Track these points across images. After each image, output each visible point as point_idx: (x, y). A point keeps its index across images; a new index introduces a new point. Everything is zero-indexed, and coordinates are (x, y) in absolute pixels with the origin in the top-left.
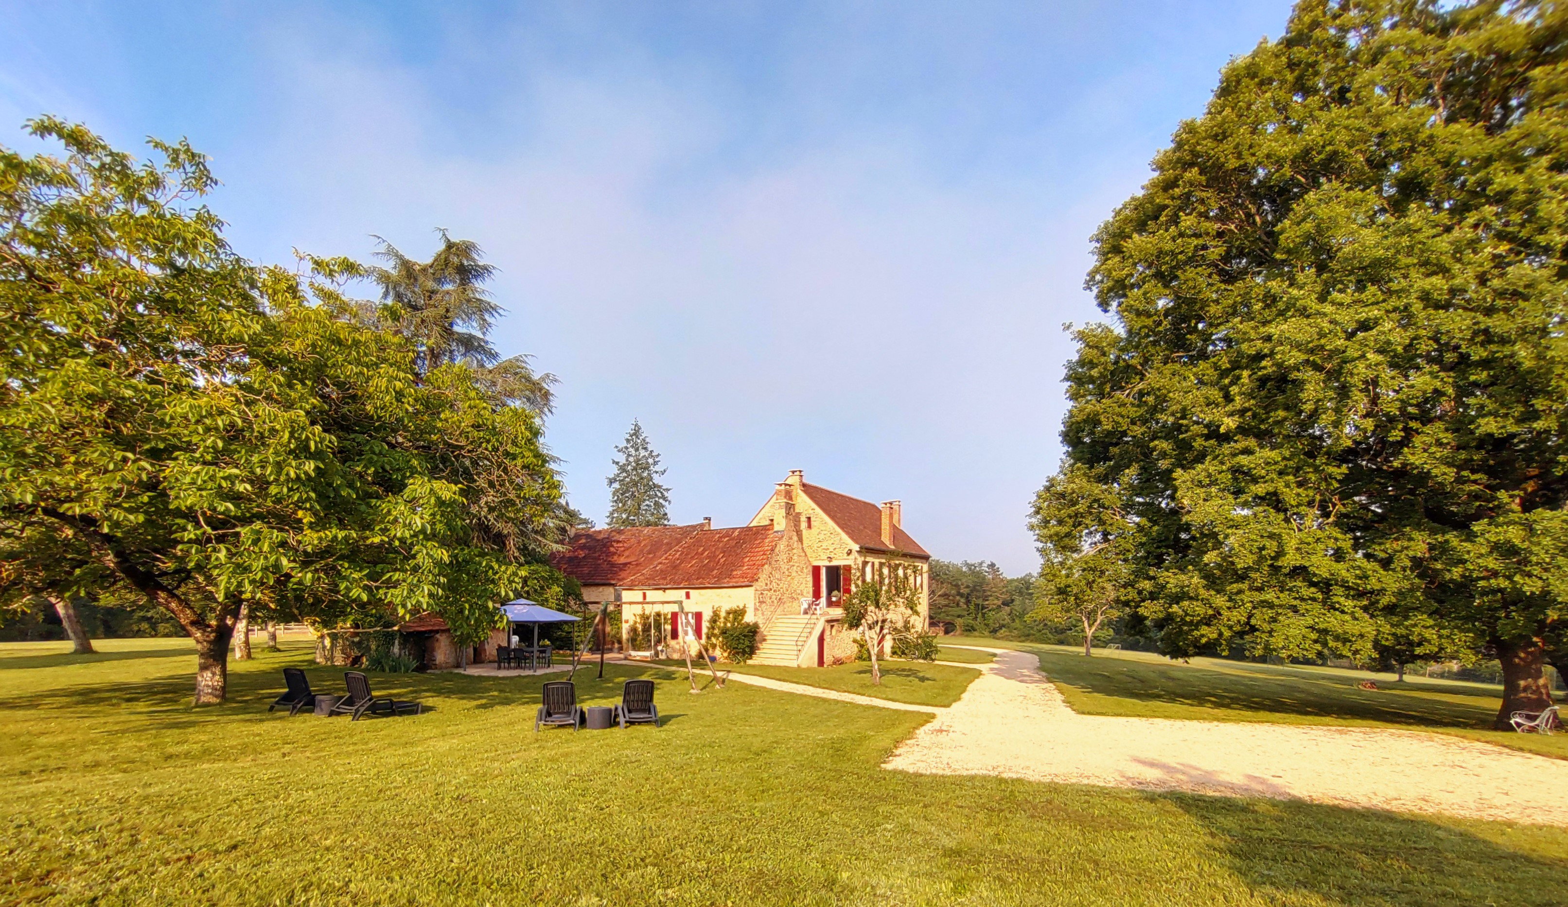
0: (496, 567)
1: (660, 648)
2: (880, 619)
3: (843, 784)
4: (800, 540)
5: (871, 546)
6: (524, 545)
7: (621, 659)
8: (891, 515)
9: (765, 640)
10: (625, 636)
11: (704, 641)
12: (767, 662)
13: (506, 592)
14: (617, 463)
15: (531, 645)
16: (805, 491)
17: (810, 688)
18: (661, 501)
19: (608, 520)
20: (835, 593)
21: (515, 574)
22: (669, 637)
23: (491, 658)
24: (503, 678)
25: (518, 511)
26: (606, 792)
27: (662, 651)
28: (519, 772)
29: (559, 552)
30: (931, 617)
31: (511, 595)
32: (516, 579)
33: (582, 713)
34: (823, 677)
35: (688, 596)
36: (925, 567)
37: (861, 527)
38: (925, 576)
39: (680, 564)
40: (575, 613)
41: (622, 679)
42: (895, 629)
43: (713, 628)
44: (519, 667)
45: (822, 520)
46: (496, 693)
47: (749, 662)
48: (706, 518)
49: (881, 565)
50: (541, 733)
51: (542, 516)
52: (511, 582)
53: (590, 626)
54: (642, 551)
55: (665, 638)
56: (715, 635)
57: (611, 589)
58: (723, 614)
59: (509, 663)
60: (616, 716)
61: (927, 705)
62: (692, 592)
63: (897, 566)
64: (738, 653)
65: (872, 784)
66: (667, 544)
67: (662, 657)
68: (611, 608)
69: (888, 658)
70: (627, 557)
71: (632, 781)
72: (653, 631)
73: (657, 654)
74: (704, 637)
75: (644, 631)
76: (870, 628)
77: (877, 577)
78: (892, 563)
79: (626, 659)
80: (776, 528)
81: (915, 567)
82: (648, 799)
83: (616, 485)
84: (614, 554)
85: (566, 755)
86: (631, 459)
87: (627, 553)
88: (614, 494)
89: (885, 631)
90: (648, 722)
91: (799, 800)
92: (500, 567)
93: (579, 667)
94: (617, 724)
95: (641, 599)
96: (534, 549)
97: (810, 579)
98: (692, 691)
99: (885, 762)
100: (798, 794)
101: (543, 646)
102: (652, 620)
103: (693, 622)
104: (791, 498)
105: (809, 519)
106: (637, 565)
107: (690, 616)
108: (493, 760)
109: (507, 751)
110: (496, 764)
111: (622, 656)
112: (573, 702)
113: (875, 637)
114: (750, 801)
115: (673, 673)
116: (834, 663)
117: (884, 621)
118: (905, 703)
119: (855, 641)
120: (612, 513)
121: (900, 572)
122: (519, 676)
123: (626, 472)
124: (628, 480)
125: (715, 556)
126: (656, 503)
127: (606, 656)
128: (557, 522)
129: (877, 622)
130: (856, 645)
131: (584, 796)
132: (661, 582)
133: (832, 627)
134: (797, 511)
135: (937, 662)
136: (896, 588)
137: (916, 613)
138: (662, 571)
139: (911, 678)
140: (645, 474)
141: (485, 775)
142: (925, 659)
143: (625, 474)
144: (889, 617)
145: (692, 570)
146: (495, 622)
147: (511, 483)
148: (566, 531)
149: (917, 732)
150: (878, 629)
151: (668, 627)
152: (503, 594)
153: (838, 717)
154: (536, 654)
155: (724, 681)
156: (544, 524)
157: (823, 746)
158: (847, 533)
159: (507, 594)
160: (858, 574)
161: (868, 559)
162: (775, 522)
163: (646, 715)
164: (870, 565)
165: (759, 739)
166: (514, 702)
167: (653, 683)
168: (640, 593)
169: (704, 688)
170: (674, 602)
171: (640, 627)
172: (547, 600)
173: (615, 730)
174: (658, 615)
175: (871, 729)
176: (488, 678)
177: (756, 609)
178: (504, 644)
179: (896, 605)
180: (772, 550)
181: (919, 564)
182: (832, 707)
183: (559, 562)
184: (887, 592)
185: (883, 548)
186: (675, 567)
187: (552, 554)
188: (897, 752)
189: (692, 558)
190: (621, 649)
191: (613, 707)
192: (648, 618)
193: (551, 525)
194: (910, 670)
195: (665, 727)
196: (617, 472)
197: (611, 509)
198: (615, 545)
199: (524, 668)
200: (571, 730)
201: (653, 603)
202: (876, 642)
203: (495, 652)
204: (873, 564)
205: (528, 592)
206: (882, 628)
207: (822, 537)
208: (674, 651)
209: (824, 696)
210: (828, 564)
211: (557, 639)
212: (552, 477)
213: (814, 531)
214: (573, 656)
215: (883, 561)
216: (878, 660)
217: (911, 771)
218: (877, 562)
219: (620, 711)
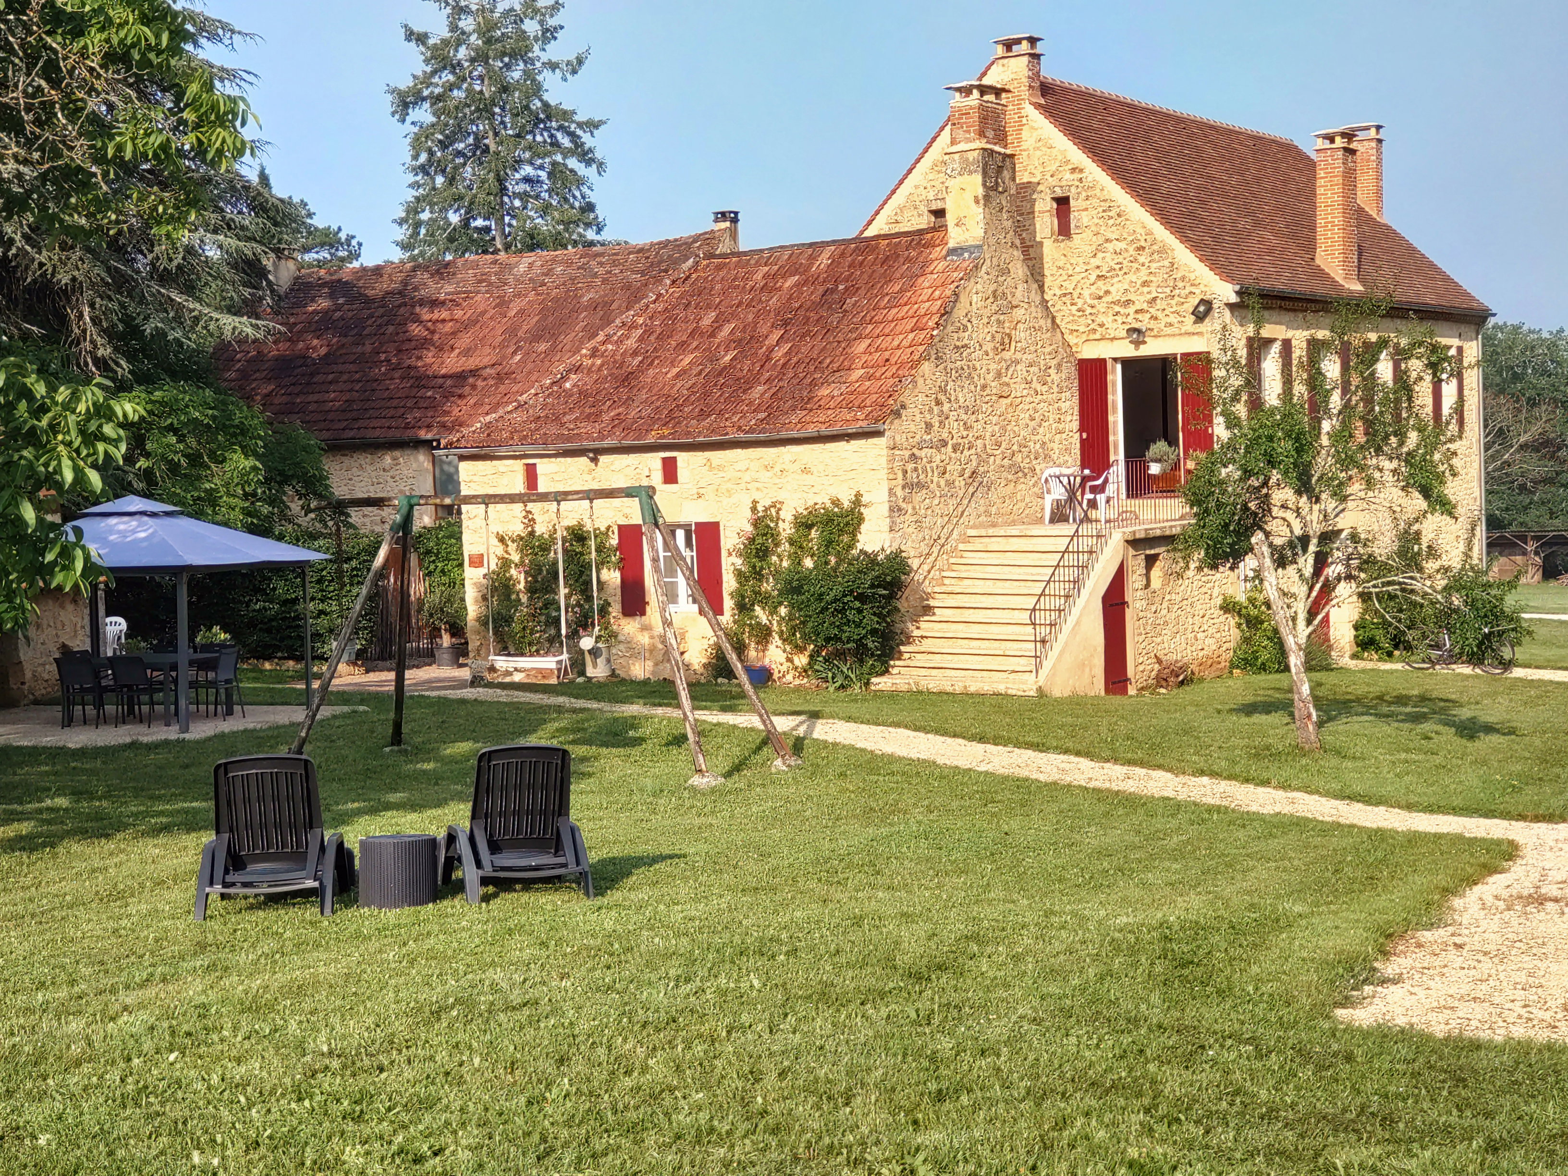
0: (41, 390)
1: (587, 643)
2: (1316, 528)
3: (1206, 1076)
4: (1036, 275)
5: (1281, 283)
6: (127, 320)
7: (461, 684)
8: (1350, 178)
9: (928, 610)
10: (473, 609)
11: (727, 618)
12: (935, 682)
13: (78, 473)
14: (421, 38)
15: (172, 645)
16: (1048, 111)
17: (1084, 763)
18: (573, 163)
19: (401, 233)
20: (1159, 447)
21: (102, 412)
22: (615, 610)
23: (40, 692)
24: (82, 753)
25: (102, 205)
26: (429, 1104)
27: (595, 653)
28: (148, 1046)
29: (242, 341)
30: (1493, 523)
31: (95, 479)
32: (108, 430)
33: (343, 855)
34: (1123, 727)
35: (670, 474)
36: (1473, 350)
37: (1244, 223)
38: (1473, 379)
39: (641, 369)
40: (305, 538)
41: (464, 747)
42: (1368, 562)
43: (758, 575)
44: (129, 716)
45: (1109, 207)
46: (62, 802)
47: (881, 683)
48: (722, 216)
49: (1315, 347)
50: (215, 924)
51: (179, 220)
52: (91, 438)
53: (356, 578)
54: (512, 331)
55: (604, 611)
56: (764, 600)
57: (422, 459)
58: (786, 529)
59: (99, 704)
60: (452, 862)
61: (1489, 814)
62: (683, 459)
63: (1371, 353)
64: (841, 655)
65: (1306, 1073)
66: (594, 306)
67: (597, 671)
68: (424, 519)
69: (1346, 661)
70: (467, 352)
71: (512, 1066)
72: (563, 591)
73: (578, 664)
74: (728, 603)
75: (531, 590)
76: (1281, 562)
77: (1300, 389)
78: (1356, 340)
79: (476, 681)
80: (955, 237)
81: (1434, 348)
82: (568, 1123)
83: (423, 114)
84: (424, 343)
85: (299, 991)
86: (467, 23)
87: (465, 340)
88: (417, 145)
89: (1333, 571)
90: (554, 882)
91: (1062, 1123)
92: (52, 389)
93: (325, 712)
94: (457, 888)
95: (518, 486)
96: (161, 334)
97: (1070, 404)
98: (696, 781)
99: (1346, 1002)
100: (1052, 1108)
101: (209, 647)
102: (558, 553)
103: (689, 555)
104: (1001, 137)
105: (1063, 202)
106: (500, 378)
107: (680, 534)
108: (62, 1013)
109: (106, 982)
110: (75, 1025)
111: (465, 674)
112: (312, 822)
113: (1301, 590)
114: (897, 1127)
115: (633, 723)
116: (1161, 680)
117: (1327, 537)
118: (1409, 807)
119: (1229, 607)
120: (413, 210)
121: (1384, 370)
122: (134, 745)
123: (455, 67)
124: (458, 94)
125: (755, 339)
126: (557, 172)
127: (411, 675)
128: (232, 242)
129: (1304, 540)
130: (1232, 621)
131: (358, 1119)
132: (585, 428)
133: (1151, 561)
134: (1023, 177)
135: (1518, 672)
136: (1370, 424)
137: (1446, 507)
138: (583, 394)
139: (1426, 727)
140: (516, 74)
141: (39, 1059)
142: (1476, 659)
143: (447, 77)
144: (1344, 523)
145: (682, 387)
146: (48, 570)
147: (73, 114)
148: (263, 273)
149: (1457, 902)
150: (1307, 563)
151: (612, 577)
152: (69, 476)
153: (1178, 854)
154: (187, 674)
155: (798, 746)
156: (189, 250)
157: (1133, 951)
158: (1195, 246)
159: (80, 477)
160: (1236, 382)
161: (1267, 332)
162: (950, 219)
163: (547, 859)
164: (1276, 348)
165: (921, 929)
166: (121, 826)
167: (565, 752)
168: (517, 467)
169: (737, 768)
170: (628, 493)
171: (520, 579)
172: (212, 499)
173: (451, 906)
174: (578, 536)
175: (1298, 892)
176: (34, 754)
177: (895, 510)
178: (81, 643)
179: (1370, 483)
180: (946, 313)
181: (1451, 342)
182: (1159, 823)
183: (244, 375)
184: (1337, 437)
185: (1320, 289)
186: (627, 379)
187: (223, 347)
188: (1390, 969)
189: (682, 346)
190: (460, 652)
191: (441, 834)
192: (545, 547)
193: (213, 253)
194: (1423, 699)
195: (614, 896)
196: (420, 68)
197: (410, 195)
198: (425, 314)
199: (147, 720)
200: (311, 912)
201: (560, 497)
202: (1301, 608)
203: (51, 671)
204: (1287, 345)
205: (148, 475)
206: (1321, 562)
207: (1107, 260)
208: (635, 652)
209: (1130, 787)
210: (1128, 351)
211: (252, 624)
212: (209, 87)
213: (1081, 241)
214: (306, 676)
215: (1322, 334)
216: (1309, 667)
217: (1439, 1031)
218: (1299, 338)
219: (463, 847)
